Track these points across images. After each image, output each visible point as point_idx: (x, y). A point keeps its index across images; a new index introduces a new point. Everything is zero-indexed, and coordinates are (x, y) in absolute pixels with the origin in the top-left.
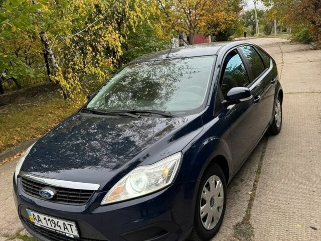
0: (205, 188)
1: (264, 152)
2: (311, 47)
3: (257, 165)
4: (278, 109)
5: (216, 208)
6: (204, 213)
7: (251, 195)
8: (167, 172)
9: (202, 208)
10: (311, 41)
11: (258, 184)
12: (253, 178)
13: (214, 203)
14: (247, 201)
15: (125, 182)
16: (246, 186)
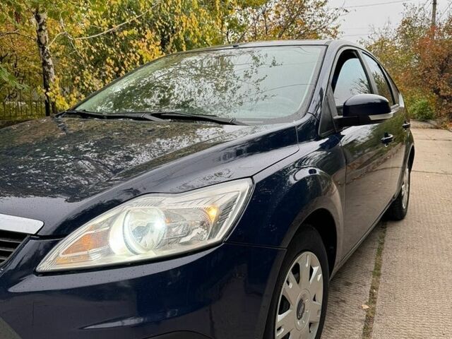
0: (290, 275)
1: (382, 244)
2: (430, 126)
3: (373, 262)
4: (406, 178)
5: (307, 323)
6: (282, 330)
7: (367, 311)
8: (213, 213)
9: (280, 318)
10: (430, 119)
11: (379, 294)
12: (369, 282)
13: (303, 312)
14: (362, 320)
15: (110, 225)
16: (355, 294)
